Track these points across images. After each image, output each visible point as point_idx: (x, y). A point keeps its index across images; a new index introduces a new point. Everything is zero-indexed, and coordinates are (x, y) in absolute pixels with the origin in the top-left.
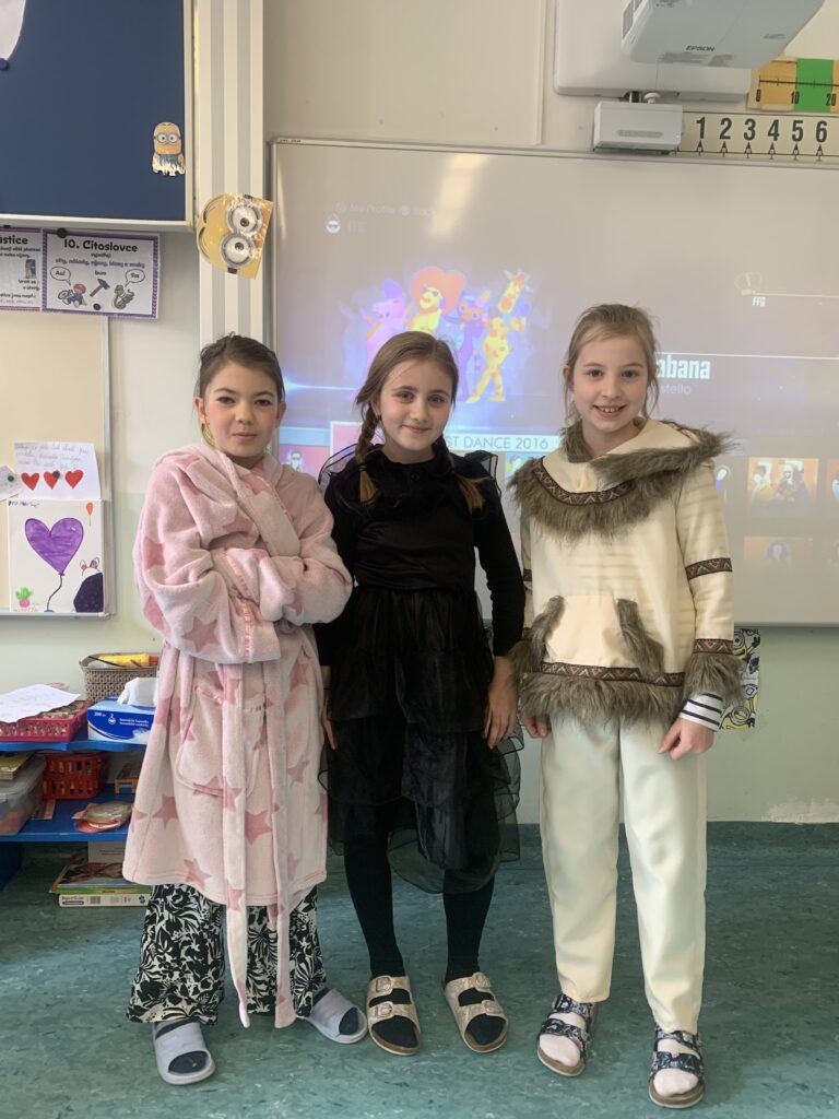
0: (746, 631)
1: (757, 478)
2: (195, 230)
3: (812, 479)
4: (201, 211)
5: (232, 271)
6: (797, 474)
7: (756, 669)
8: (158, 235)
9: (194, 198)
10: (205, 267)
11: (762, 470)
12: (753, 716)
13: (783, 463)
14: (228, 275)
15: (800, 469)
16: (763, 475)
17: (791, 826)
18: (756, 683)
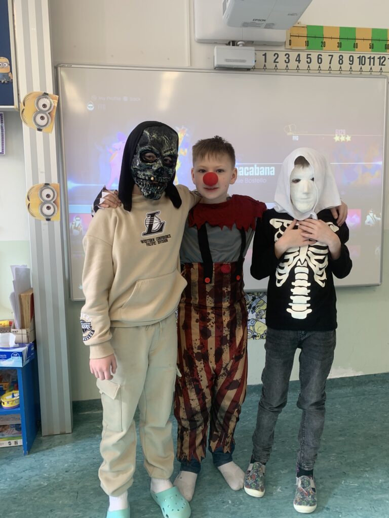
2: (19, 110)
4: (22, 100)
5: (39, 130)
8: (2, 113)
9: (18, 95)
10: (26, 128)
14: (38, 132)
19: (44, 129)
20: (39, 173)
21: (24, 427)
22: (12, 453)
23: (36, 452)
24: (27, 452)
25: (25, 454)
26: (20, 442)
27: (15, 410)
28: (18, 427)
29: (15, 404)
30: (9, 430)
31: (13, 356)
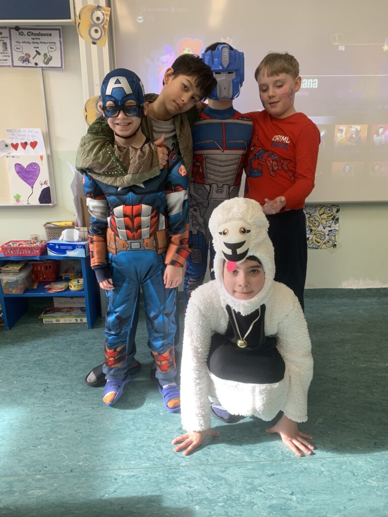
0: (333, 206)
1: (339, 135)
2: (75, 23)
3: (364, 134)
4: (78, 14)
5: (94, 43)
6: (357, 132)
7: (338, 223)
8: (60, 27)
9: (74, 8)
10: (82, 42)
11: (341, 131)
12: (336, 243)
13: (351, 127)
14: (92, 45)
15: (359, 130)
16: (341, 134)
17: (352, 290)
18: (337, 229)
19: (98, 42)
20: (95, 86)
21: (88, 310)
22: (78, 327)
23: (98, 328)
24: (91, 327)
25: (89, 328)
26: (85, 320)
27: (82, 292)
28: (83, 309)
29: (80, 288)
30: (76, 310)
31: (77, 247)
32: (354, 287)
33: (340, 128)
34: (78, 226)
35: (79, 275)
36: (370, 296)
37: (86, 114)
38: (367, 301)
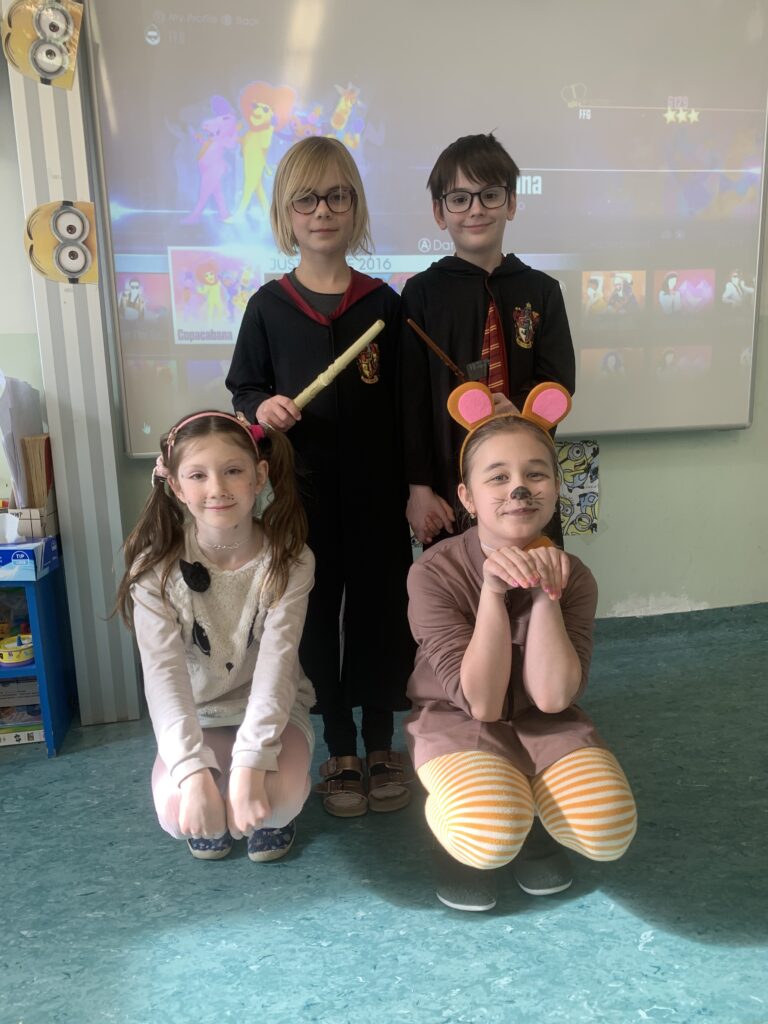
0: (586, 442)
1: (590, 291)
3: (640, 291)
4: (5, 14)
5: (46, 81)
6: (627, 286)
7: (596, 477)
10: (15, 77)
11: (595, 283)
12: (595, 521)
13: (613, 276)
14: (42, 87)
15: (629, 281)
16: (595, 289)
17: (633, 620)
18: (596, 490)
19: (55, 79)
20: (50, 180)
21: (46, 710)
22: (23, 755)
23: (73, 752)
24: (54, 751)
25: (50, 756)
26: (39, 735)
27: (29, 667)
28: (33, 710)
29: (24, 658)
30: (15, 714)
31: (15, 558)
32: (638, 613)
33: (593, 277)
34: (15, 507)
35: (22, 626)
36: (673, 630)
37: (30, 242)
38: (666, 640)
